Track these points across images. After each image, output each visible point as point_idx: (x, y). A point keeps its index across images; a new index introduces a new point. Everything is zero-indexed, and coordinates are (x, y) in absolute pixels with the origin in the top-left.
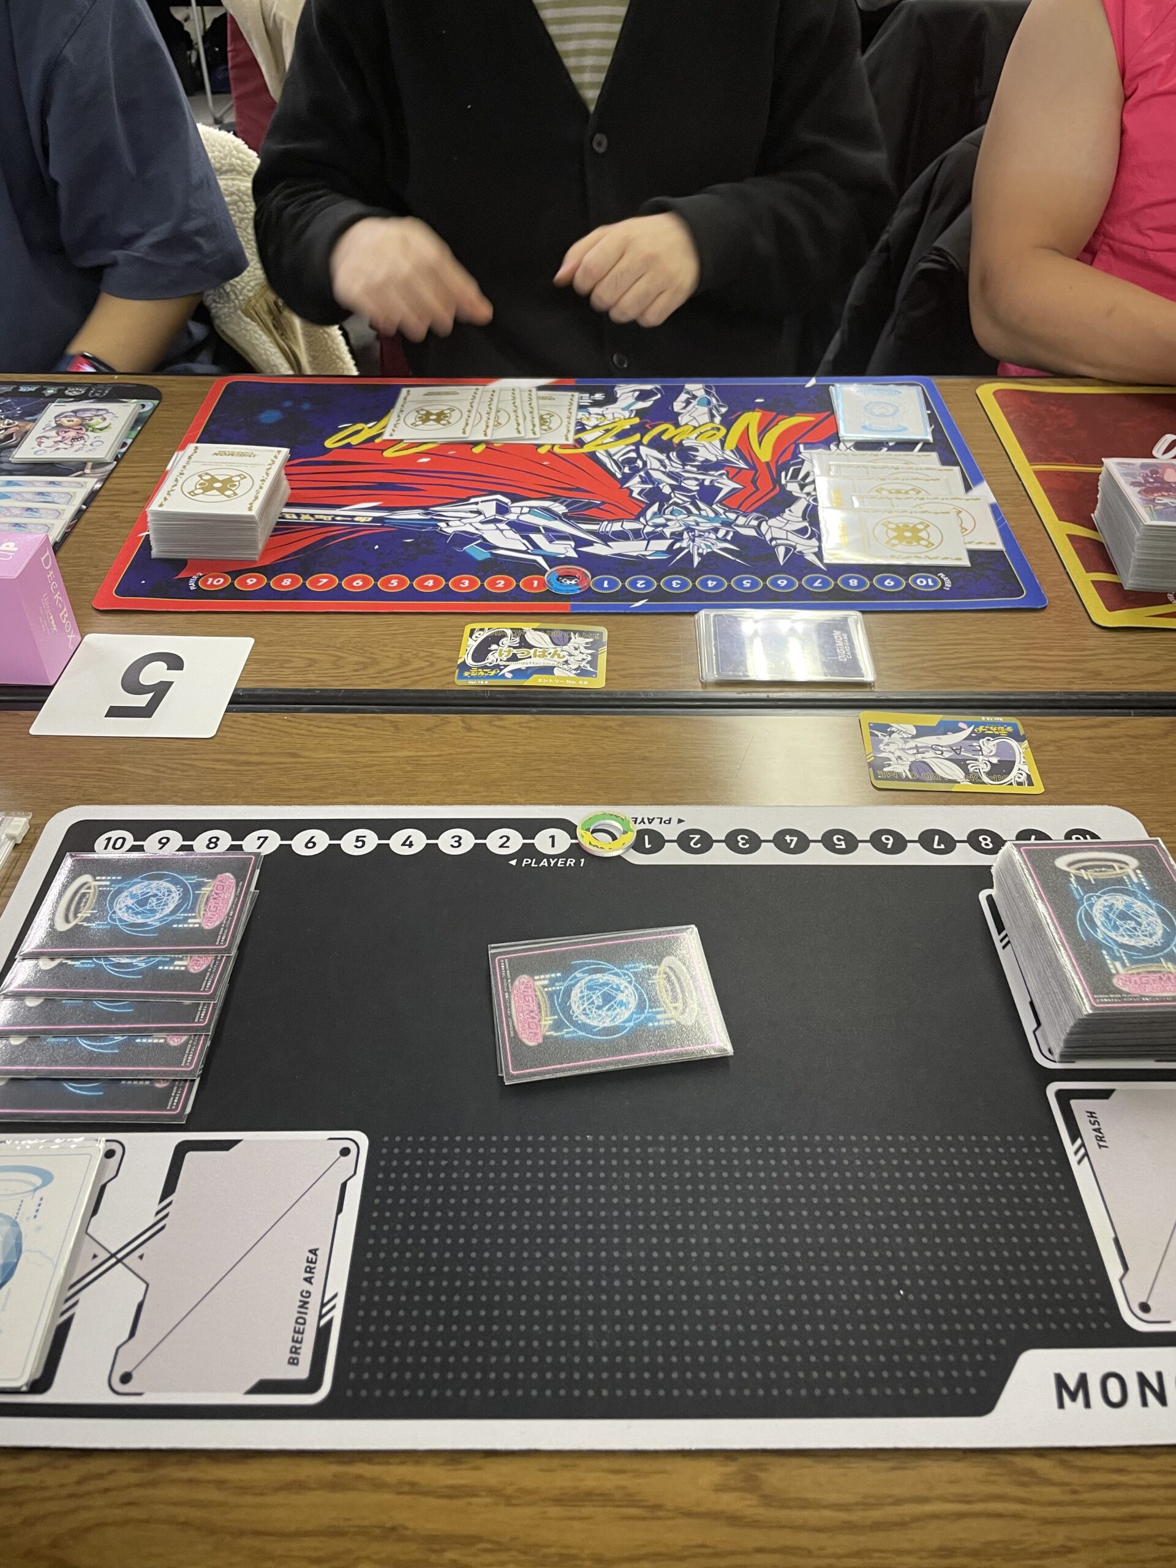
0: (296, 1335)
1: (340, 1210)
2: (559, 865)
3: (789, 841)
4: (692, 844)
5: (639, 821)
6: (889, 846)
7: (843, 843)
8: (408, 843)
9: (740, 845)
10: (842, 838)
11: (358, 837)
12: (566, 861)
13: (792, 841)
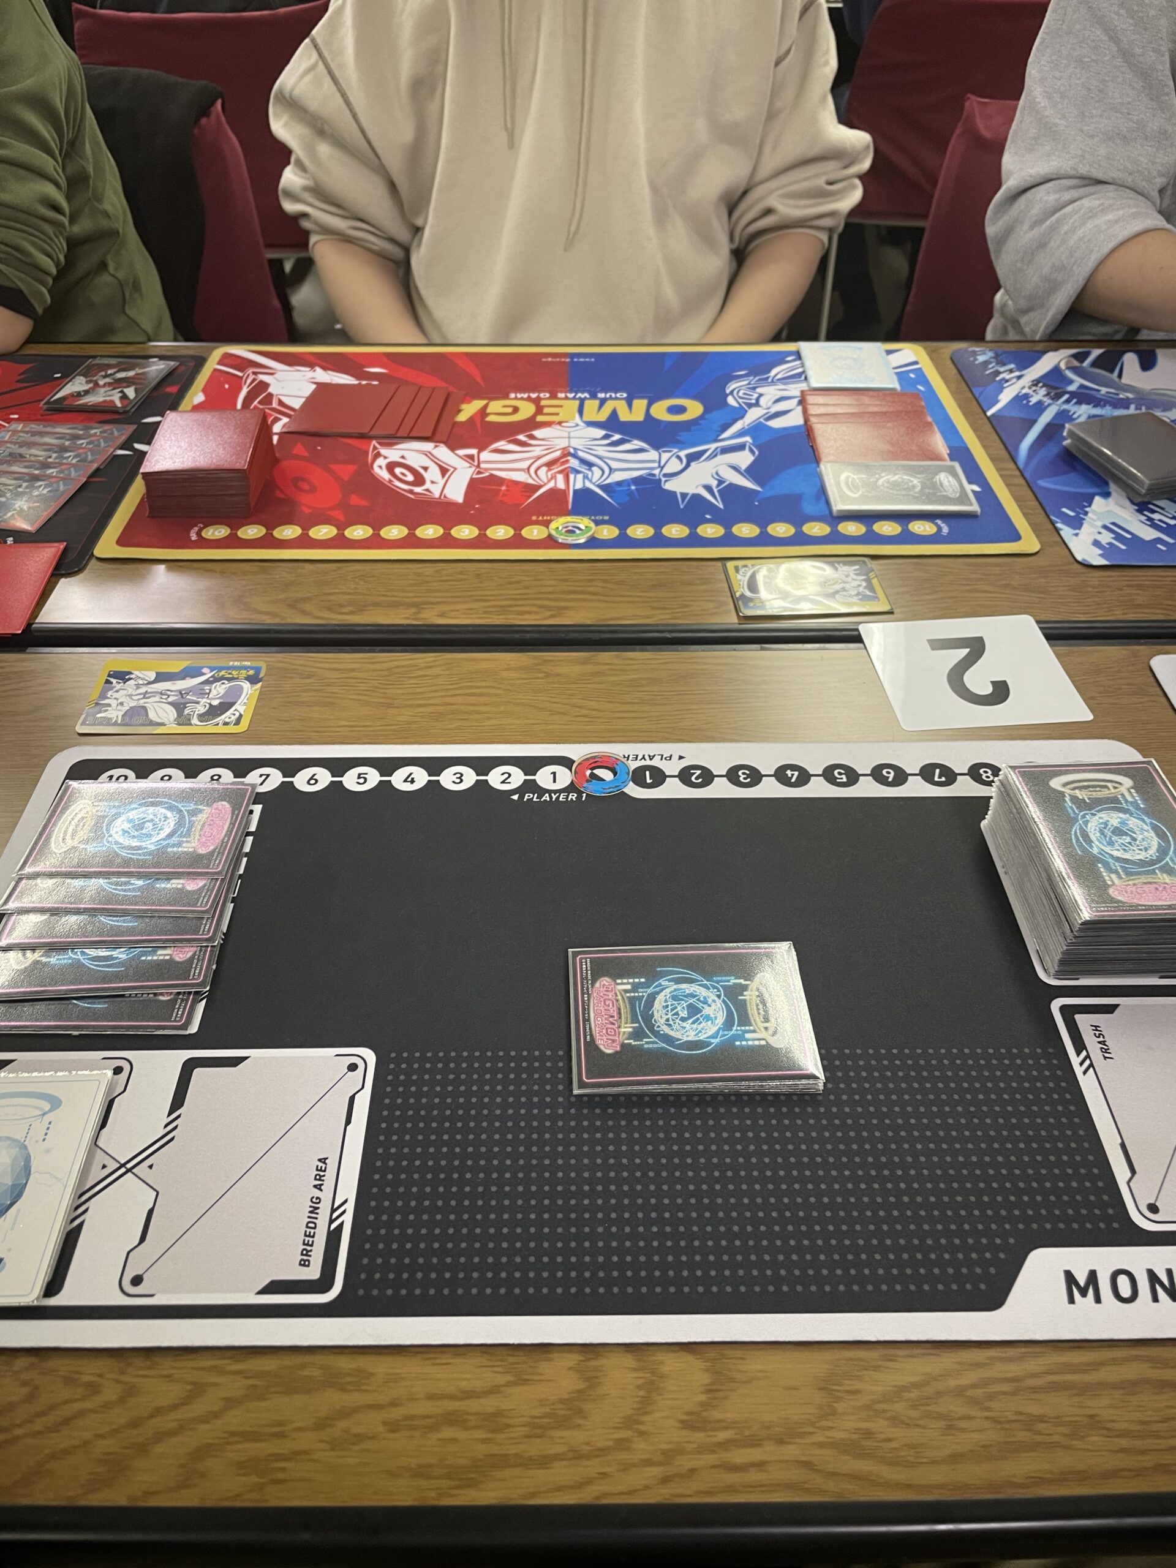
0: (307, 1238)
1: (348, 1121)
2: (561, 799)
3: (790, 776)
4: (693, 779)
5: (639, 758)
6: (890, 780)
7: (844, 776)
8: (409, 779)
9: (741, 779)
10: (843, 771)
11: (359, 774)
12: (568, 796)
13: (793, 775)
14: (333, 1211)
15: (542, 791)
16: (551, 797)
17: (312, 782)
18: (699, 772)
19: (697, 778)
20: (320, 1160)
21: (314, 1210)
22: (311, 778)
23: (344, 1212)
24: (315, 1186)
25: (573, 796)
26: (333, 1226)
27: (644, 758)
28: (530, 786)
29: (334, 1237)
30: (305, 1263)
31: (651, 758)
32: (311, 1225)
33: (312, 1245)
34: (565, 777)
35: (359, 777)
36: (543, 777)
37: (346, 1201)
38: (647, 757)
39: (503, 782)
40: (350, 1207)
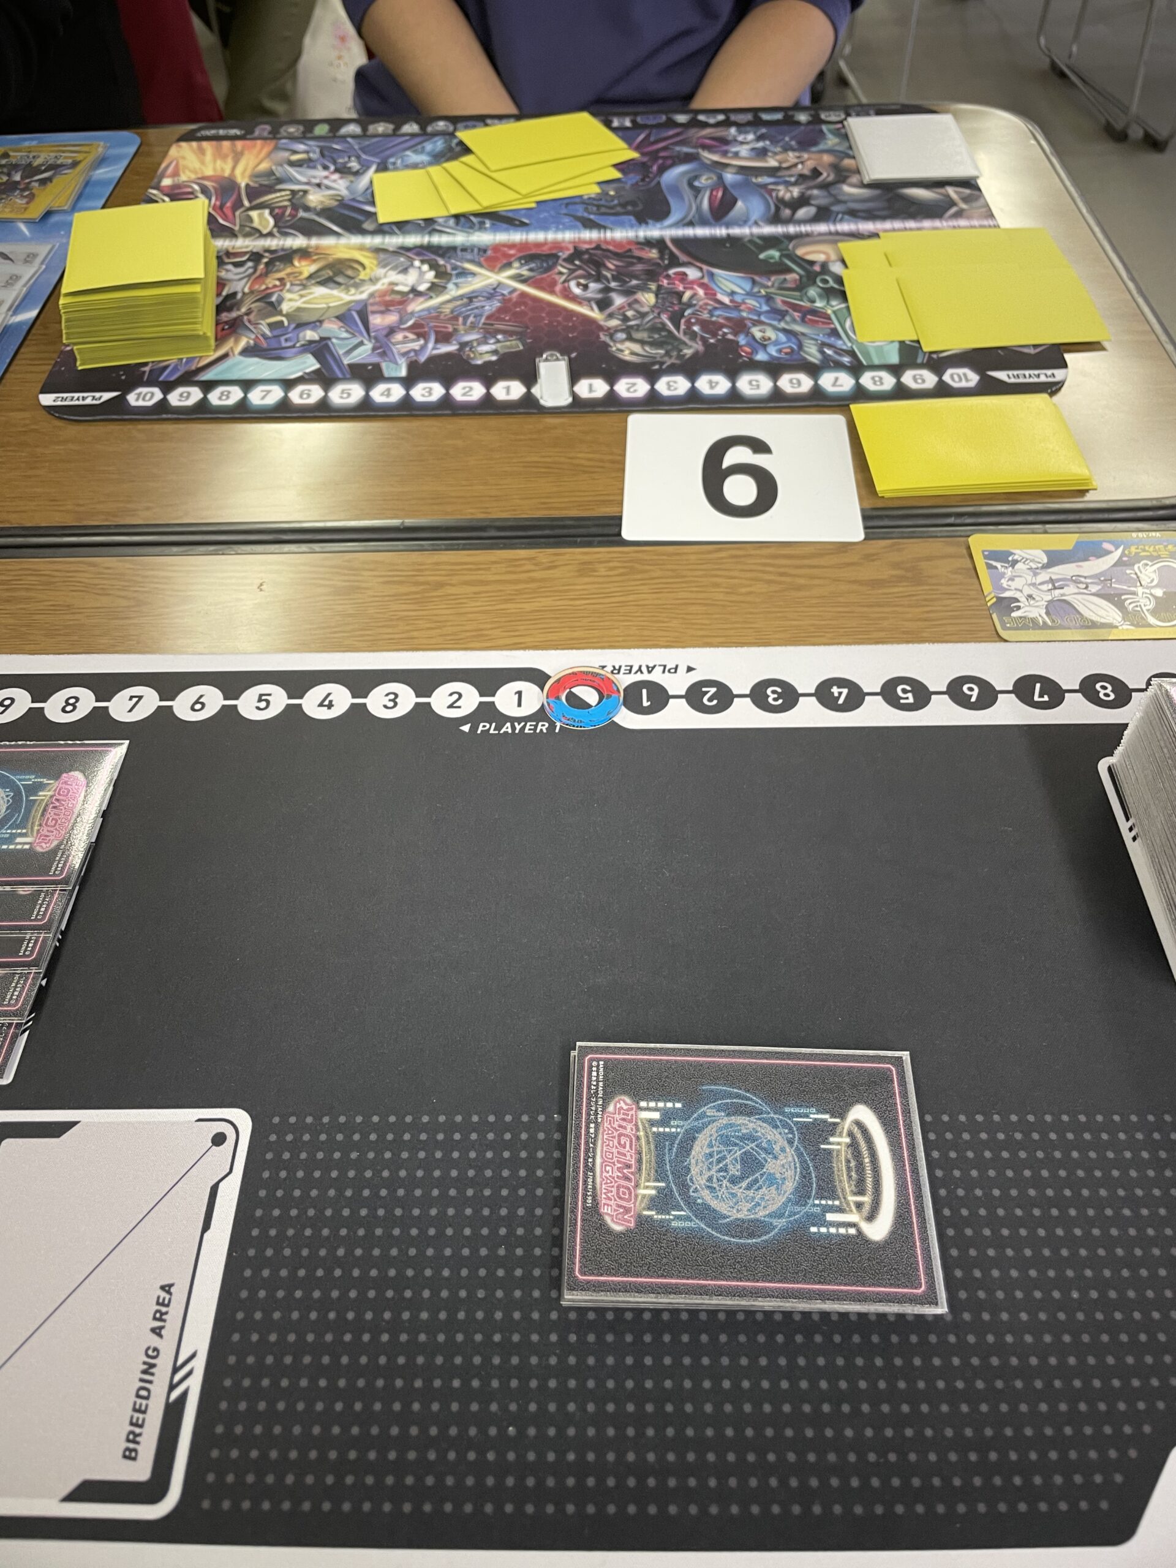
0: (136, 1415)
1: (206, 1226)
2: (527, 731)
3: (836, 695)
4: (705, 700)
5: (635, 669)
6: (973, 699)
7: (910, 695)
8: (326, 703)
9: (770, 700)
10: (908, 688)
11: (261, 695)
12: (536, 726)
13: (840, 694)
14: (175, 1370)
15: (502, 719)
16: (513, 728)
17: (198, 706)
18: (713, 690)
19: (710, 700)
20: (163, 1288)
21: (149, 1369)
22: (197, 702)
23: (190, 1373)
24: (153, 1330)
25: (543, 727)
26: (175, 1395)
27: (640, 670)
28: (487, 712)
29: (173, 1412)
30: (130, 1455)
31: (650, 670)
32: (143, 1393)
33: (141, 1426)
34: (533, 698)
35: (260, 700)
36: (505, 700)
37: (193, 1356)
38: (644, 669)
39: (451, 706)
40: (199, 1365)
